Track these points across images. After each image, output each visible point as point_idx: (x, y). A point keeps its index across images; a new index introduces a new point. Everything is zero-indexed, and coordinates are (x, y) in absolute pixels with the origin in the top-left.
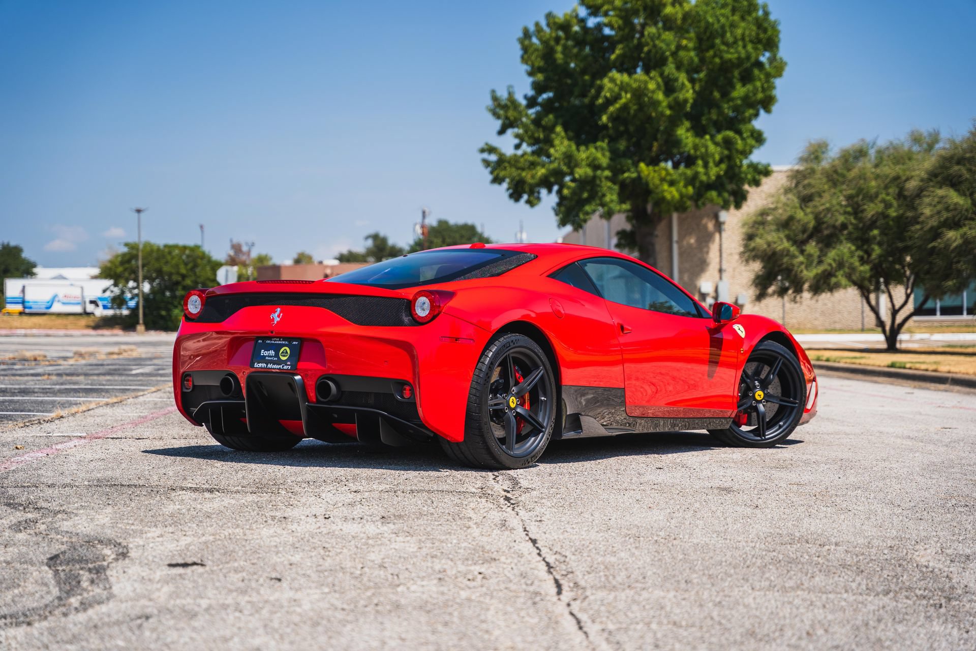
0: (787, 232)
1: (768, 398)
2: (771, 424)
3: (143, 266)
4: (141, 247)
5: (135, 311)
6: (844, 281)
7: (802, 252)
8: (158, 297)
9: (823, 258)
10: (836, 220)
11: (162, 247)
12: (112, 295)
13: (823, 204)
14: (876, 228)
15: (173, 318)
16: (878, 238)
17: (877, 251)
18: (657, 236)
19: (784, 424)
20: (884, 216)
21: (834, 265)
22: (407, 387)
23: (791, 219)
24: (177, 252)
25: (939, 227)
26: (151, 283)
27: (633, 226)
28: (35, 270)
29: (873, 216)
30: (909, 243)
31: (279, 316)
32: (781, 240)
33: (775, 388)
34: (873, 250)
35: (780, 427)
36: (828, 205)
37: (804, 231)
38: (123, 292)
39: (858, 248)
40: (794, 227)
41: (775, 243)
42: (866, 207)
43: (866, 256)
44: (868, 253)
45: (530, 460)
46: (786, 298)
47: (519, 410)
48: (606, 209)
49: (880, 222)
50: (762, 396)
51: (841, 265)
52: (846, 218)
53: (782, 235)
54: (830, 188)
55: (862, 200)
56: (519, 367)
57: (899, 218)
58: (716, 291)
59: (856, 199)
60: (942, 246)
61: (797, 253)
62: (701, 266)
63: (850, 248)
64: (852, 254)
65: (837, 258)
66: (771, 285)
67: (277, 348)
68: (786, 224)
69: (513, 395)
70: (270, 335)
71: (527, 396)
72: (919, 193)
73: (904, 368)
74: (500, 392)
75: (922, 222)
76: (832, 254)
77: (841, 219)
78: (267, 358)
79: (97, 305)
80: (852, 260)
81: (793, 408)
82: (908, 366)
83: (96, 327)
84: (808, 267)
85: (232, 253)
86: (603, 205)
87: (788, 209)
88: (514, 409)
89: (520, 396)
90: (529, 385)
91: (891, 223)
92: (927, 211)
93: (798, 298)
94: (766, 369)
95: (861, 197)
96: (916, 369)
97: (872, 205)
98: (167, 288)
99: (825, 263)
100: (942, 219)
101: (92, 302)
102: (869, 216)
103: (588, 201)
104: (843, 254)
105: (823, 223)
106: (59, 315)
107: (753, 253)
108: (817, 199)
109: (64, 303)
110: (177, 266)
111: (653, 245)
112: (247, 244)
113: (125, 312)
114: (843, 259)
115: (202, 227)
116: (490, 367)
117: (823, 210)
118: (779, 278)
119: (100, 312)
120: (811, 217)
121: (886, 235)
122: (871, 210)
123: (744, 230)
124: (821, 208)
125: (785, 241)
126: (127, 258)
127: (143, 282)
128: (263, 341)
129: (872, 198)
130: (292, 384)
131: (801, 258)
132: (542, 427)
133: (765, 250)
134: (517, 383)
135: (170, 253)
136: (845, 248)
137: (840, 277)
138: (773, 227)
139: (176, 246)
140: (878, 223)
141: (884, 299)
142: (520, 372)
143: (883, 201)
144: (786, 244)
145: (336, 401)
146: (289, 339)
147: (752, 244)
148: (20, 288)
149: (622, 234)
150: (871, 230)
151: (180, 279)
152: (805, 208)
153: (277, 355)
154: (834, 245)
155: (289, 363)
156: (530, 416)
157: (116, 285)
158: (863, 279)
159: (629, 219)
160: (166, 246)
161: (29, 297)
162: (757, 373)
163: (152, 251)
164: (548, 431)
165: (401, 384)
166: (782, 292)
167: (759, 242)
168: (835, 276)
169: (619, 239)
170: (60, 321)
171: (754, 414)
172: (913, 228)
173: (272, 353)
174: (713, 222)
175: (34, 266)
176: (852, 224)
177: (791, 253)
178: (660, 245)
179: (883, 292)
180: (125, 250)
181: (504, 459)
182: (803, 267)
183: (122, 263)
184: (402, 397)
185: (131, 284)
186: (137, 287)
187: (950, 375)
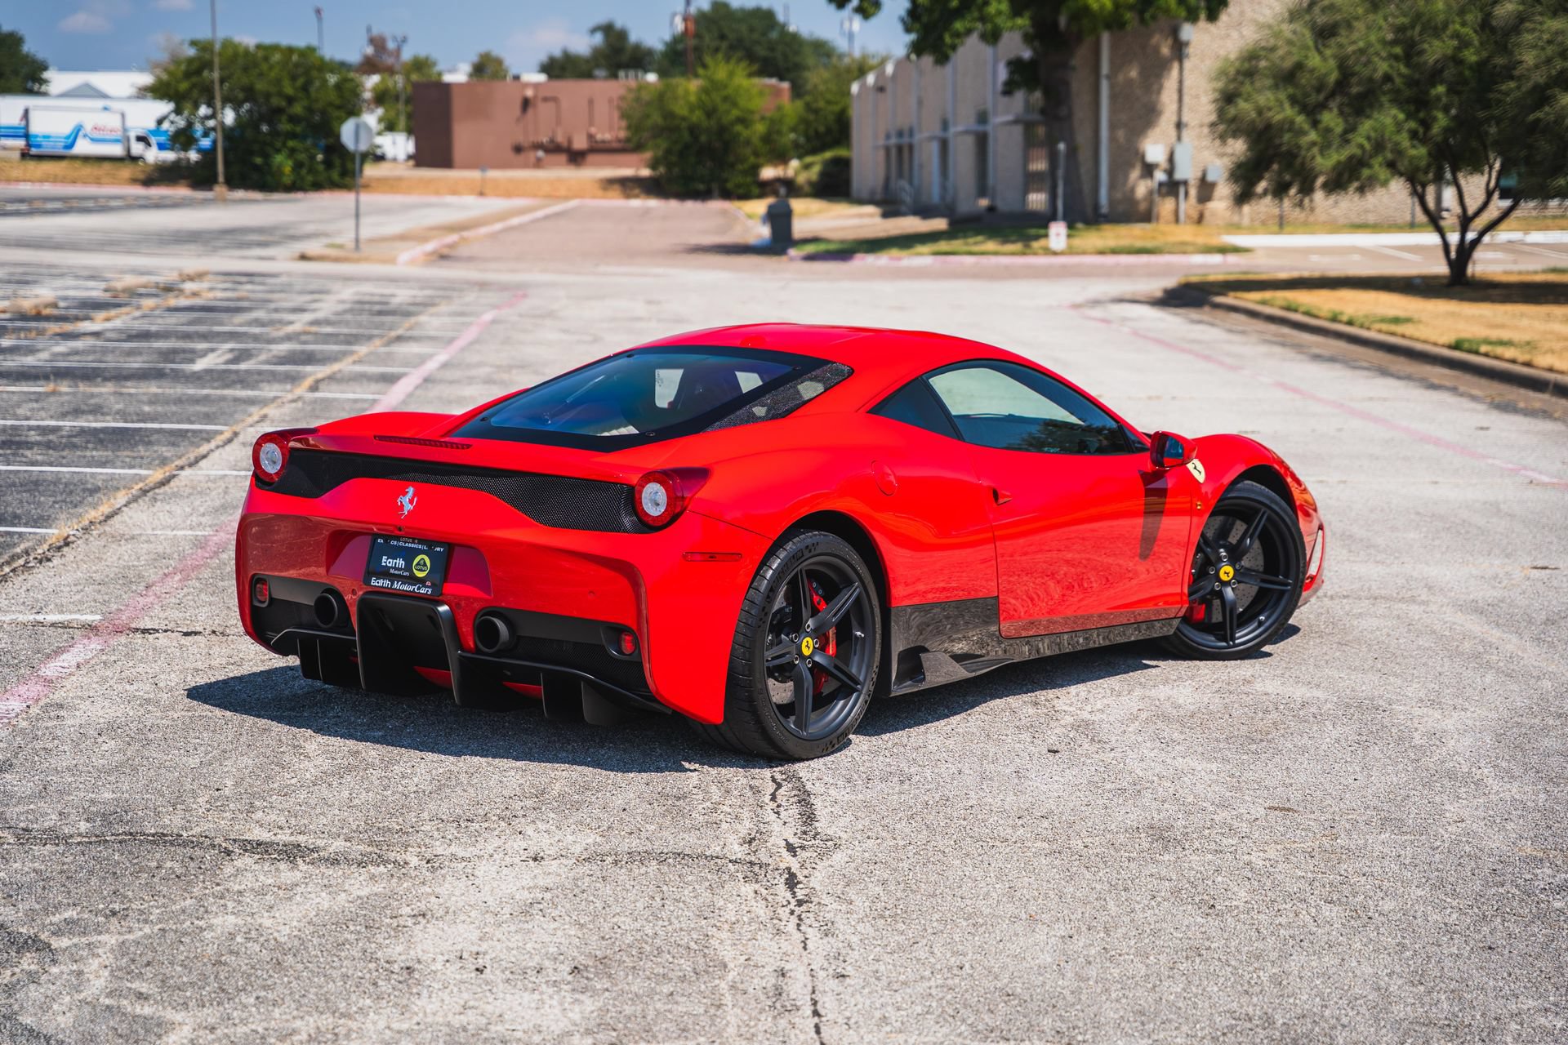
0: (1291, 90)
1: (1241, 575)
2: (1244, 620)
3: (222, 81)
4: (217, 47)
5: (209, 155)
6: (1383, 173)
7: (1315, 124)
8: (249, 133)
9: (1350, 136)
10: (1375, 70)
11: (252, 48)
12: (172, 129)
13: (1354, 43)
14: (1441, 83)
15: (275, 169)
16: (1444, 100)
17: (1441, 121)
18: (1074, 69)
19: (1267, 618)
20: (1457, 60)
21: (1367, 146)
22: (625, 637)
23: (1299, 66)
24: (277, 57)
25: (1547, 86)
26: (236, 109)
27: (1034, 50)
28: (46, 75)
29: (1437, 62)
30: (1497, 112)
31: (411, 502)
32: (1281, 104)
33: (1253, 558)
34: (1435, 119)
35: (1261, 624)
36: (1361, 44)
37: (1319, 89)
38: (190, 125)
39: (1409, 116)
40: (1303, 81)
41: (1270, 109)
42: (1426, 46)
43: (1421, 130)
44: (1426, 124)
45: (835, 741)
46: (1287, 203)
47: (817, 659)
48: (989, 26)
49: (1448, 74)
50: (1231, 575)
51: (1379, 146)
52: (1391, 66)
53: (1282, 96)
54: (1367, 12)
55: (1421, 34)
56: (819, 583)
57: (1481, 65)
58: (1171, 159)
59: (1409, 33)
60: (1552, 118)
61: (1306, 127)
62: (1147, 116)
63: (1395, 117)
64: (1399, 126)
65: (1373, 134)
66: (1260, 178)
67: (409, 555)
68: (1288, 77)
69: (808, 634)
70: (397, 533)
71: (832, 632)
72: (1518, 23)
73: (1477, 353)
74: (786, 630)
75: (1519, 78)
76: (1366, 126)
77: (1383, 67)
78: (392, 571)
79: (149, 144)
80: (1397, 138)
81: (1283, 593)
82: (1483, 349)
83: (148, 182)
84: (1325, 148)
85: (370, 50)
86: (983, 19)
87: (1294, 50)
88: (809, 657)
89: (820, 635)
90: (835, 615)
91: (1467, 73)
92: (1529, 58)
93: (1306, 201)
94: (1239, 528)
95: (1418, 29)
96: (1497, 358)
97: (1437, 43)
98: (262, 118)
99: (1353, 144)
100: (1554, 72)
101: (140, 139)
102: (1431, 61)
103: (958, 13)
104: (1384, 126)
105: (1353, 74)
106: (86, 159)
107: (1233, 126)
108: (1343, 32)
109: (93, 140)
110: (278, 82)
111: (1067, 84)
112: (395, 38)
113: (193, 156)
114: (1382, 136)
115: (318, 12)
116: (768, 597)
117: (1354, 52)
118: (1275, 167)
119: (153, 155)
120: (1332, 63)
121: (1458, 93)
122: (1435, 50)
123: (1220, 85)
124: (1351, 49)
125: (1287, 105)
126: (195, 66)
127: (223, 108)
128: (385, 541)
129: (1436, 30)
130: (434, 617)
131: (1313, 136)
132: (857, 683)
133: (1253, 121)
134: (815, 612)
135: (266, 59)
136: (1388, 118)
137: (1377, 167)
138: (1269, 82)
139: (275, 48)
140: (1446, 74)
141: (1449, 195)
142: (820, 592)
143: (1456, 35)
144: (1289, 111)
145: (509, 650)
146: (430, 543)
147: (1232, 111)
148: (21, 113)
149: (1015, 65)
150: (1434, 85)
151: (283, 104)
152: (1322, 49)
153: (408, 567)
154: (1368, 111)
155: (428, 584)
156: (836, 667)
157: (178, 111)
158: (1417, 169)
159: (1028, 39)
160: (259, 47)
161: (36, 128)
162: (1223, 533)
163: (236, 55)
164: (867, 688)
165: (617, 631)
166: (1280, 191)
167: (1244, 107)
168: (1370, 166)
169: (1011, 73)
170: (88, 170)
171: (1217, 603)
172: (1504, 87)
173: (400, 563)
174: (1170, 41)
175: (45, 68)
176: (1400, 75)
177: (1297, 126)
178: (1078, 84)
179: (1448, 183)
180: (191, 52)
181: (791, 746)
182: (1315, 150)
183: (188, 75)
184: (620, 651)
185: (203, 110)
186: (213, 116)
187: (1551, 376)
